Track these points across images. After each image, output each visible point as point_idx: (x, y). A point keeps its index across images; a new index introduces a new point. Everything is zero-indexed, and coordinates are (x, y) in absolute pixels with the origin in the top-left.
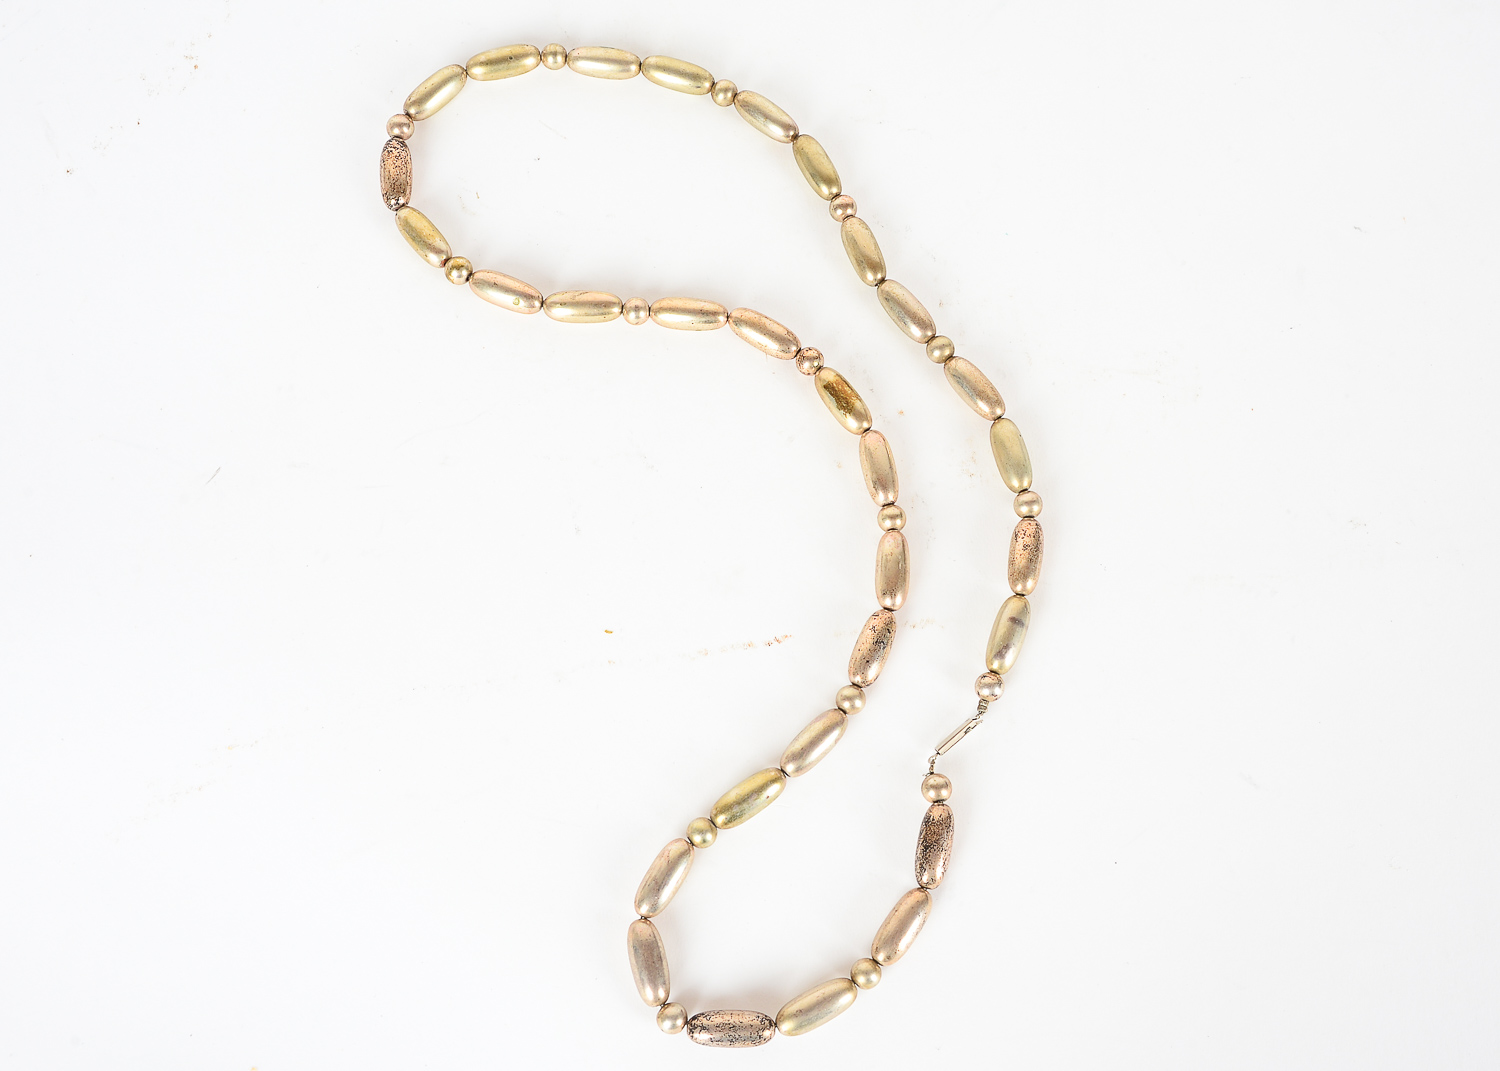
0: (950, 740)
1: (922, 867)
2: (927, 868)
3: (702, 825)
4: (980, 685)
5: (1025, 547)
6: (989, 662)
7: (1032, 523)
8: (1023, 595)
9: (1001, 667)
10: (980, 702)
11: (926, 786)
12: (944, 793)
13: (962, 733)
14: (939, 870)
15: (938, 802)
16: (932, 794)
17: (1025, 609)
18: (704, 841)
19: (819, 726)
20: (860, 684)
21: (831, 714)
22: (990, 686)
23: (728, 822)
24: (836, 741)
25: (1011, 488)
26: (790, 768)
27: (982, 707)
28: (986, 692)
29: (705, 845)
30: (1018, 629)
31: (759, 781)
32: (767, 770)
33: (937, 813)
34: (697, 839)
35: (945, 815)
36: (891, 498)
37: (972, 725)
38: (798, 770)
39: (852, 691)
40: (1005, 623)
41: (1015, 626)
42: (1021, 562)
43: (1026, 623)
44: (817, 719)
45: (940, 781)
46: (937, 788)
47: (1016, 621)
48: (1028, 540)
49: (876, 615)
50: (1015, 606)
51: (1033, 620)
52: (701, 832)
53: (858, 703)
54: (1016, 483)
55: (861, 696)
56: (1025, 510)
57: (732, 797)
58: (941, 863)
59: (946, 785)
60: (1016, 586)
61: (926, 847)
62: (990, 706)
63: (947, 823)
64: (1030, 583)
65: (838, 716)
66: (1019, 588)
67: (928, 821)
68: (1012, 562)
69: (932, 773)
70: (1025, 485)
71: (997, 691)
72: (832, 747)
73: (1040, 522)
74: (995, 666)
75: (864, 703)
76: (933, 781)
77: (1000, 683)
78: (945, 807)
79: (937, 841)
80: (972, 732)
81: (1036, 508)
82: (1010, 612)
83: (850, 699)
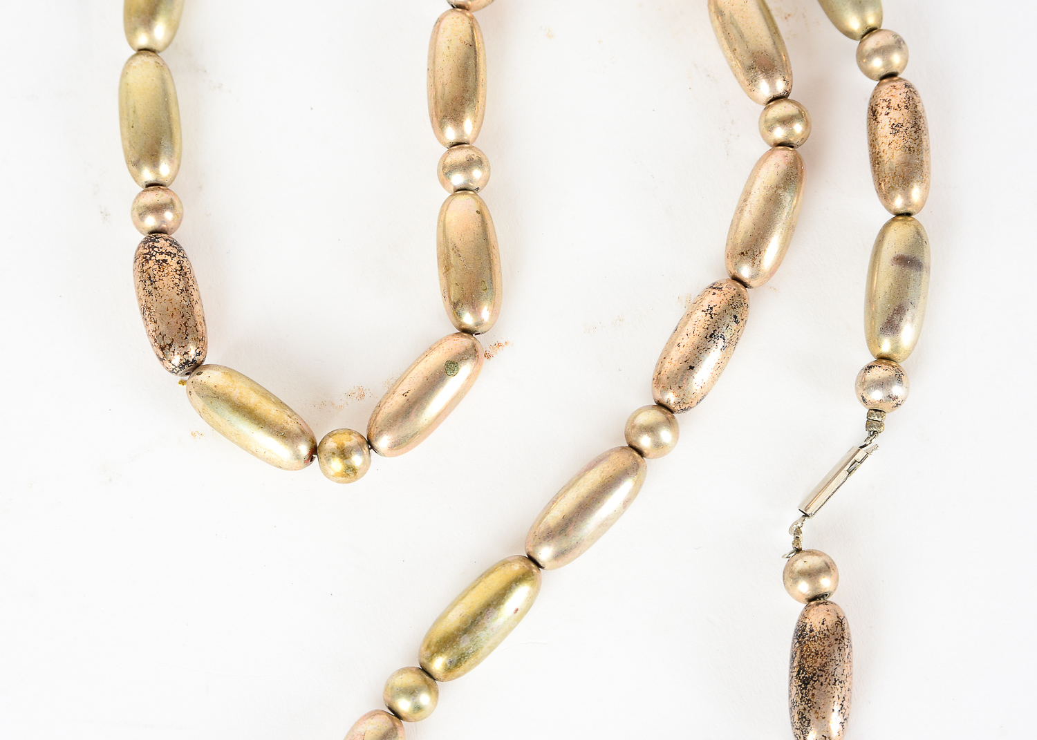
0: (826, 487)
1: (802, 718)
2: (812, 716)
3: (411, 679)
4: (864, 385)
5: (895, 128)
6: (872, 342)
7: (898, 84)
8: (909, 214)
9: (896, 349)
10: (869, 415)
11: (792, 576)
12: (825, 583)
13: (844, 474)
14: (835, 720)
15: (817, 598)
16: (804, 587)
17: (919, 239)
18: (418, 708)
19: (594, 478)
20: (672, 406)
21: (615, 456)
22: (882, 384)
23: (455, 666)
24: (626, 503)
25: (849, 34)
26: (544, 554)
27: (874, 424)
28: (876, 396)
29: (421, 713)
30: (913, 274)
31: (495, 582)
32: (504, 563)
33: (817, 618)
34: (404, 705)
35: (831, 620)
36: (780, 87)
37: (859, 457)
38: (560, 555)
39: (655, 416)
40: (887, 268)
41: (907, 270)
42: (893, 154)
43: (925, 261)
44: (591, 467)
45: (813, 562)
46: (811, 574)
47: (910, 262)
48: (898, 116)
49: (715, 287)
50: (899, 237)
51: (933, 257)
52: (411, 692)
53: (665, 435)
54: (854, 24)
55: (670, 423)
56: (877, 64)
57: (454, 620)
58: (837, 708)
59: (827, 568)
60: (893, 199)
61: (805, 682)
62: (888, 419)
63: (837, 634)
64: (916, 193)
65: (628, 458)
66: (899, 203)
67: (802, 635)
68: (876, 160)
69: (798, 551)
70: (871, 21)
71: (896, 390)
72: (617, 515)
73: (911, 80)
74: (886, 347)
75: (676, 436)
76: (801, 564)
77: (899, 377)
78: (829, 607)
79: (823, 668)
80: (861, 469)
81: (896, 59)
82: (893, 246)
83: (651, 429)
